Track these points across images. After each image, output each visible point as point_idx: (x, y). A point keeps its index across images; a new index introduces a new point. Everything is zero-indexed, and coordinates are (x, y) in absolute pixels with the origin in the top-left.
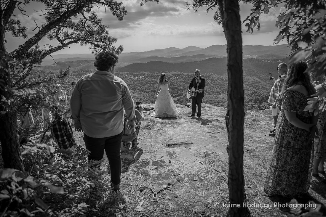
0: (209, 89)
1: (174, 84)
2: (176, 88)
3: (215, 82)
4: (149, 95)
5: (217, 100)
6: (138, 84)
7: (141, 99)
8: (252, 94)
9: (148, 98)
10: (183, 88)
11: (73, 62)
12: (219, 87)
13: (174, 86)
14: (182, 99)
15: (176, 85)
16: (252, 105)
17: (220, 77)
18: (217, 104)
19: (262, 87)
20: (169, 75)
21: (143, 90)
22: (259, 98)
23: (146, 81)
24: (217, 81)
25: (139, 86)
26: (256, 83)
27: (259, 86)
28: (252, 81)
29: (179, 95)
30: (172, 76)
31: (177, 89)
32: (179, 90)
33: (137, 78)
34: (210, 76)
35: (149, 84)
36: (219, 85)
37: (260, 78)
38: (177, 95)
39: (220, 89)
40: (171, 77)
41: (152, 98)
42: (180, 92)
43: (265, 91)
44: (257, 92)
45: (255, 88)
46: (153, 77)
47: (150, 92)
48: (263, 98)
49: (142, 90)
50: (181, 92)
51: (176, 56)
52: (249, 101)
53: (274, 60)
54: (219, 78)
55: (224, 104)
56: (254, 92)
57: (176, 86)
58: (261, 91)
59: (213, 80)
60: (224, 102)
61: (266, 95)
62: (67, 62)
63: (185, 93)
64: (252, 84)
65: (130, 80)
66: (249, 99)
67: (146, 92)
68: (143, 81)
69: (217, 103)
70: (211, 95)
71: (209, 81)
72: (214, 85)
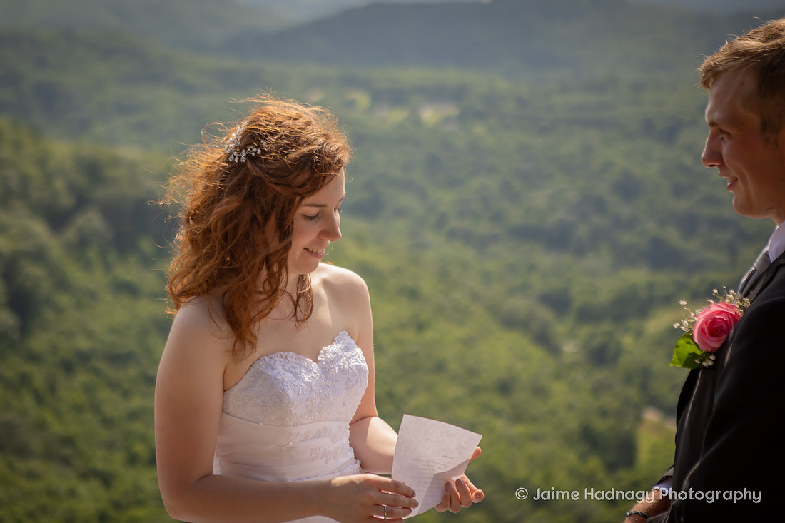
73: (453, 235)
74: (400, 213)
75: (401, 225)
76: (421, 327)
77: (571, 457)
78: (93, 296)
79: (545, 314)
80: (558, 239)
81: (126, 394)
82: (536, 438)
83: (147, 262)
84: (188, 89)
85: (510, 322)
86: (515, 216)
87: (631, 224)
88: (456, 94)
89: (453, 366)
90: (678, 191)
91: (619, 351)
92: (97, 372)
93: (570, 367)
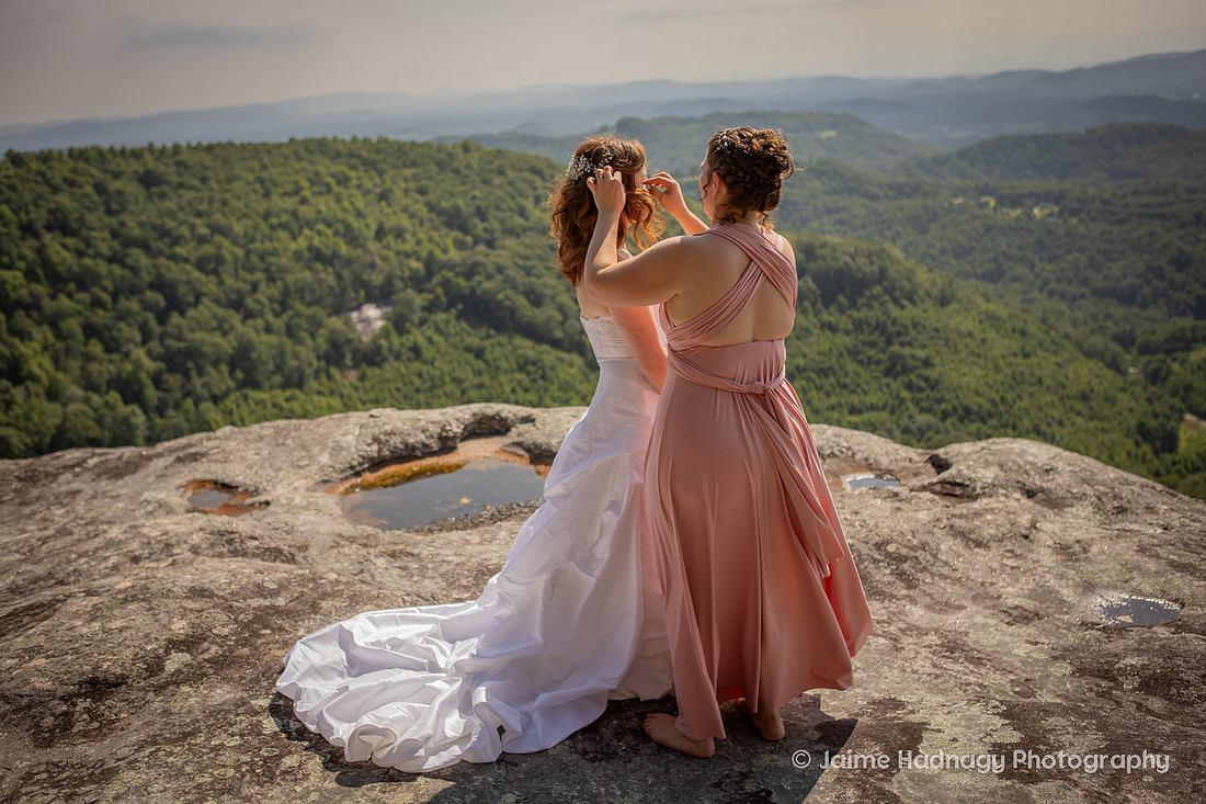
4: (1078, 313)
6: (1020, 248)
7: (1023, 333)
9: (1070, 329)
11: (692, 120)
21: (1046, 282)
23: (1068, 234)
25: (1022, 260)
33: (1018, 219)
35: (1081, 250)
41: (1092, 332)
46: (1113, 214)
47: (1083, 296)
49: (1039, 282)
62: (662, 121)
65: (977, 224)
67: (1063, 297)
68: (1050, 233)
73: (1052, 294)
74: (1015, 279)
75: (1017, 286)
76: (1027, 356)
77: (1130, 444)
78: (808, 330)
79: (1116, 347)
80: (1128, 297)
81: (828, 395)
82: (1104, 431)
83: (842, 311)
84: (874, 197)
85: (1089, 354)
86: (1098, 282)
87: (1182, 286)
88: (1058, 198)
89: (1048, 381)
91: (1169, 374)
92: (809, 379)
93: (1133, 383)
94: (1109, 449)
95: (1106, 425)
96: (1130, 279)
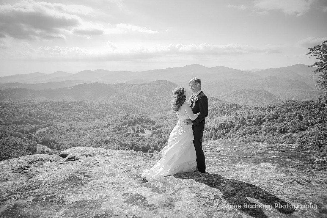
0: (82, 116)
1: (41, 113)
2: (44, 118)
3: (88, 108)
4: (10, 128)
5: (92, 126)
8: (125, 117)
9: (9, 131)
10: (53, 116)
12: (92, 113)
13: (42, 115)
14: (53, 129)
15: (45, 114)
16: (126, 127)
17: (93, 102)
18: (92, 131)
19: (134, 110)
20: (35, 103)
22: (132, 120)
24: (90, 107)
26: (128, 106)
27: (130, 109)
28: (124, 104)
29: (49, 125)
30: (39, 104)
31: (46, 119)
32: (48, 119)
34: (82, 102)
36: (93, 111)
37: (131, 102)
38: (46, 125)
39: (94, 115)
40: (37, 105)
41: (14, 131)
42: (49, 121)
43: (137, 113)
44: (130, 114)
45: (128, 111)
47: (10, 124)
48: (135, 120)
50: (51, 121)
51: (42, 82)
52: (123, 124)
53: (142, 85)
54: (91, 103)
55: (99, 130)
56: (127, 115)
57: (43, 115)
58: (133, 113)
59: (86, 106)
60: (99, 128)
61: (138, 117)
63: (56, 122)
64: (124, 108)
66: (123, 122)
67: (6, 125)
69: (92, 129)
70: (85, 122)
71: (82, 107)
72: (87, 111)
73: (3, 124)
80: (21, 123)
85: (15, 136)
86: (13, 121)
87: (32, 119)
89: (6, 143)
90: (38, 114)
91: (32, 136)
93: (25, 140)
94: (23, 155)
95: (21, 150)
96: (21, 119)
